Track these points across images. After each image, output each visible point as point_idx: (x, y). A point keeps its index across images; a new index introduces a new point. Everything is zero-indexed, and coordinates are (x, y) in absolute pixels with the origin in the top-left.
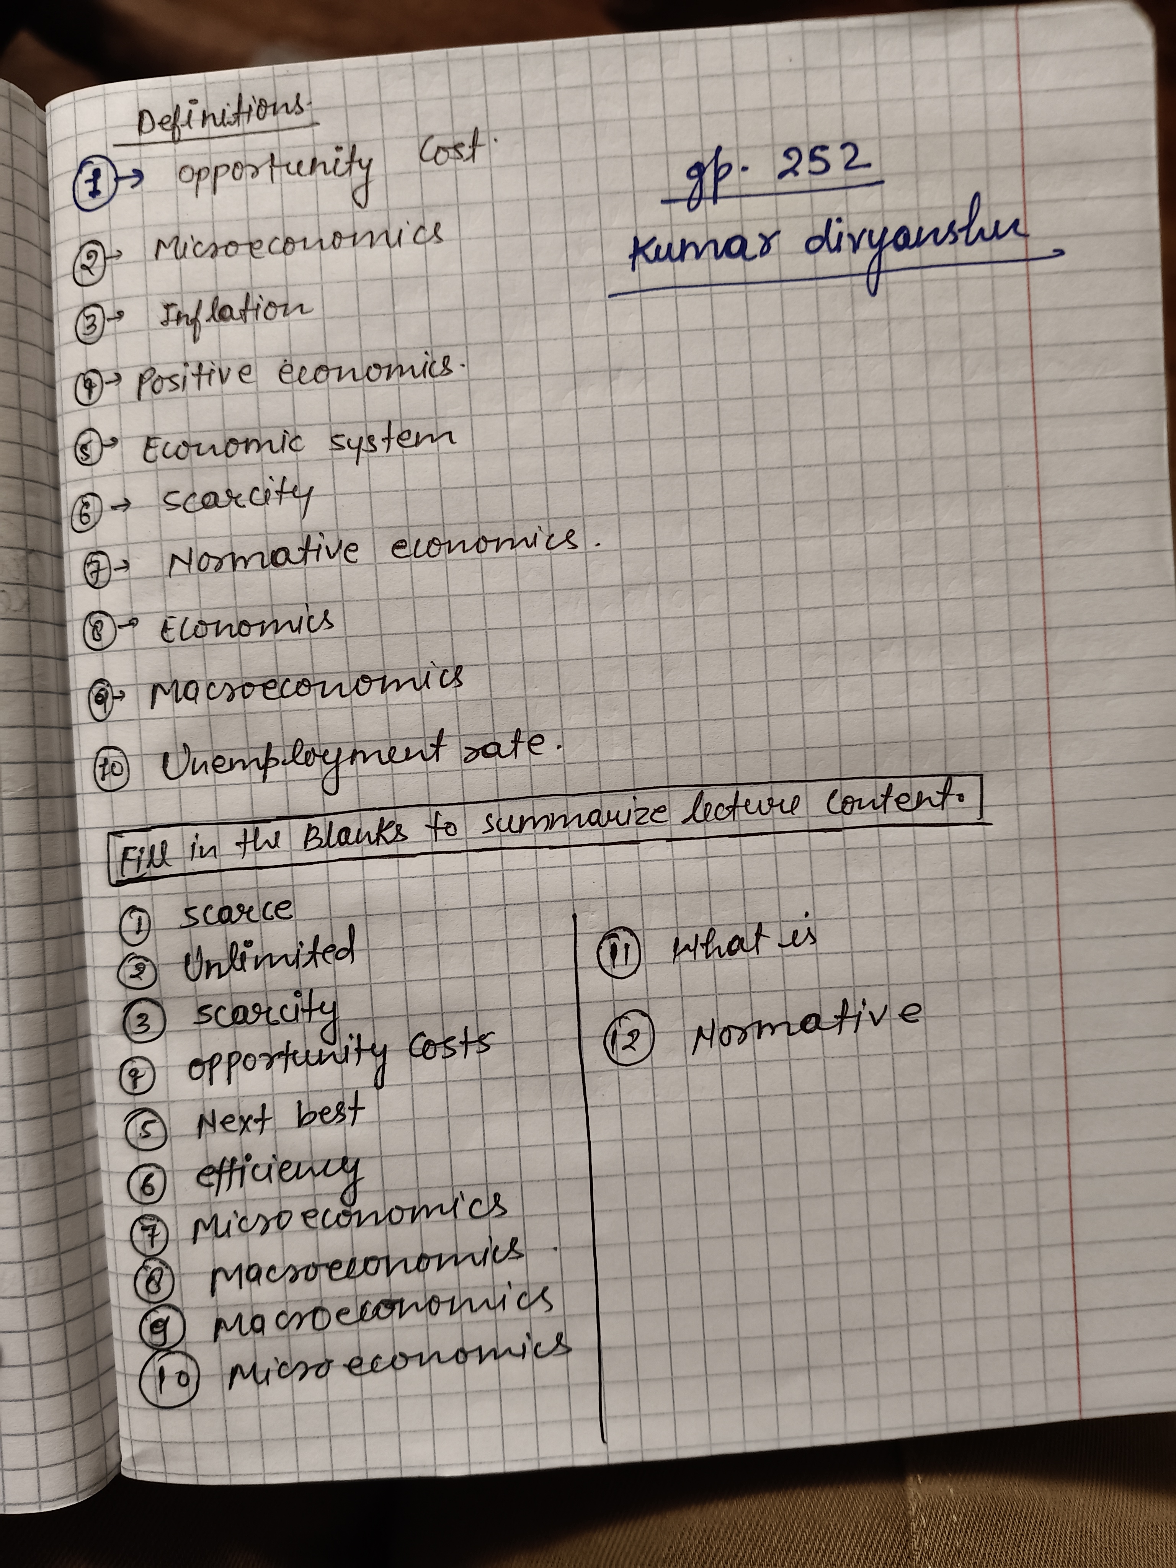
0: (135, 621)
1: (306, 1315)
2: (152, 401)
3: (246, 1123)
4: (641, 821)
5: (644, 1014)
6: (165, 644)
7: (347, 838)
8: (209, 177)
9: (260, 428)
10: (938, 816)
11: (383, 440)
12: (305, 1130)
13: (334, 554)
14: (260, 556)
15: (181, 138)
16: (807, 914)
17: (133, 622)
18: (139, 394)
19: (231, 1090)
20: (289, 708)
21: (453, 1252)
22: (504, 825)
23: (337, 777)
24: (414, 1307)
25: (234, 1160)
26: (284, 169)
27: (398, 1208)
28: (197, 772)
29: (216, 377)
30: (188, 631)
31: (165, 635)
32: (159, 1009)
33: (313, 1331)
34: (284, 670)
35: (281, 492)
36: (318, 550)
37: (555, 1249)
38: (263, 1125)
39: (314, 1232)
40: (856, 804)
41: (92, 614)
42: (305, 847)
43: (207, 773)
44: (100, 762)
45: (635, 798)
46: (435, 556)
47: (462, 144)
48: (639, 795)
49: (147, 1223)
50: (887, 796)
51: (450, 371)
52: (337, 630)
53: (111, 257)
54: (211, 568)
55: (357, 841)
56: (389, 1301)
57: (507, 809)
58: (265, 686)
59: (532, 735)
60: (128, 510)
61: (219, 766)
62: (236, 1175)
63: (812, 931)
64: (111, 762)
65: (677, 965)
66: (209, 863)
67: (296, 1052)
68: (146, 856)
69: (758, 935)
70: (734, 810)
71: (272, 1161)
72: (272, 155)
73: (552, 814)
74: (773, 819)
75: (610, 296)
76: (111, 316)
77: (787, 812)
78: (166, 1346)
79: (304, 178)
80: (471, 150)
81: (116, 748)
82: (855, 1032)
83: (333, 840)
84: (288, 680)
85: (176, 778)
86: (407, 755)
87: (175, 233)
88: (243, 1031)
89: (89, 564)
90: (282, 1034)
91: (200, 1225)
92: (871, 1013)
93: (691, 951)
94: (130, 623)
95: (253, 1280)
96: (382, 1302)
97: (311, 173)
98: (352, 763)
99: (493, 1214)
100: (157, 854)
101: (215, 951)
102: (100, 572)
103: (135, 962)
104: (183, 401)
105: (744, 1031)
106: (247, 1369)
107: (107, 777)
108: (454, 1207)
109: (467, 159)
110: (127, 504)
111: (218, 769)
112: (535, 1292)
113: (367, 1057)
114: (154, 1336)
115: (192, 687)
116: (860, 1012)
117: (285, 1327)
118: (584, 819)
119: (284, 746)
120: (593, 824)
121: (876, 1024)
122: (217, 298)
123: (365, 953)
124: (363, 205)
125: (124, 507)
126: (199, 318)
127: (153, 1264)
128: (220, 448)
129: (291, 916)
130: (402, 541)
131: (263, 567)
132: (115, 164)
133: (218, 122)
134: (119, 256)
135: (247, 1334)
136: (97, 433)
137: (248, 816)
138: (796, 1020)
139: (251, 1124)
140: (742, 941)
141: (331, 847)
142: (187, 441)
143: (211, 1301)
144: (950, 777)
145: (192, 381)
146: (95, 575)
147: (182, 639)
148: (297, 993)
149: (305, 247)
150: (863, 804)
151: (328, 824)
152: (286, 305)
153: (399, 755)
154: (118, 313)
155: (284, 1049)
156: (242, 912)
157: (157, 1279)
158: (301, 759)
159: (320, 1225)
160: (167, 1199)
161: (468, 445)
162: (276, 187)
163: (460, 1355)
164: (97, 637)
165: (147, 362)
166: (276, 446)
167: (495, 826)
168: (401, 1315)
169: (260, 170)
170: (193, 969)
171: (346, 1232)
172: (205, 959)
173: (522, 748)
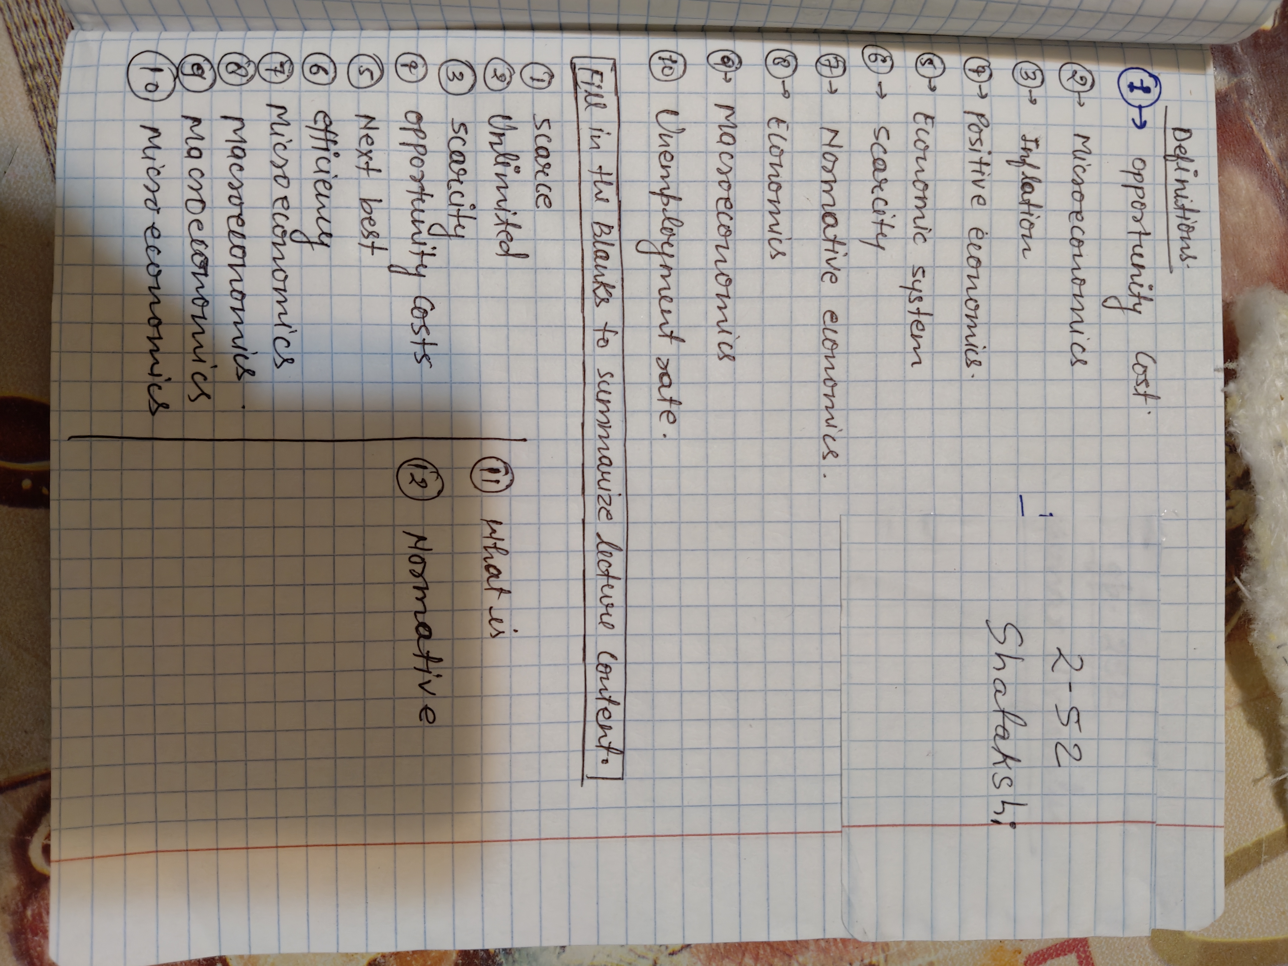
0: (787, 95)
1: (199, 194)
2: (963, 123)
3: (366, 154)
4: (600, 499)
5: (440, 492)
6: (767, 120)
7: (601, 257)
8: (1136, 182)
9: (935, 210)
10: (591, 743)
11: (918, 309)
12: (357, 203)
13: (829, 264)
14: (832, 203)
15: (1168, 162)
16: (516, 631)
17: (786, 94)
18: (969, 113)
19: (395, 145)
20: (709, 218)
21: (245, 321)
22: (604, 387)
23: (651, 253)
24: (200, 285)
25: (335, 142)
26: (1138, 243)
27: (286, 277)
28: (661, 138)
29: (978, 176)
30: (776, 140)
31: (774, 121)
32: (467, 90)
33: (185, 199)
34: (739, 217)
35: (882, 223)
36: (833, 251)
37: (244, 407)
38: (364, 169)
39: (270, 205)
40: (604, 676)
41: (796, 58)
42: (595, 223)
43: (660, 146)
44: (674, 57)
45: (620, 495)
46: (823, 344)
47: (1147, 385)
48: (622, 499)
49: (287, 67)
50: (610, 700)
51: (968, 366)
52: (769, 262)
53: (1079, 98)
54: (825, 163)
55: (597, 266)
56: (207, 264)
57: (616, 390)
58: (728, 199)
59: (676, 414)
60: (877, 96)
61: (665, 156)
62: (323, 144)
63: (501, 635)
64: (674, 66)
65: (480, 522)
66: (586, 143)
67: (423, 201)
68: (594, 90)
69: (501, 590)
70: (605, 575)
71: (333, 174)
72: (1149, 234)
73: (610, 427)
74: (596, 607)
75: (1021, 496)
76: (1033, 94)
77: (601, 619)
78: (180, 75)
79: (1129, 258)
80: (1142, 392)
81: (684, 71)
82: (415, 668)
83: (599, 246)
84: (731, 219)
85: (657, 121)
86: (665, 311)
87: (1093, 152)
88: (444, 158)
89: (836, 58)
90: (439, 192)
91: (282, 111)
92: (429, 681)
93: (491, 534)
94: (786, 91)
95: (233, 152)
96: (206, 258)
97: (1133, 264)
98: (661, 265)
99: (276, 356)
100: (595, 100)
101: (512, 142)
102: (828, 68)
103: (507, 74)
104: (960, 149)
105: (421, 575)
106: (156, 141)
107: (661, 61)
108: (284, 324)
109: (1136, 390)
110: (882, 96)
111: (662, 156)
112: (207, 388)
113: (416, 260)
114: (190, 66)
115: (730, 140)
116: (430, 673)
117: (190, 175)
118: (605, 453)
119: (678, 211)
120: (600, 459)
121: (421, 685)
122: (1040, 181)
123: (503, 266)
124: (1105, 304)
125: (879, 93)
126: (1026, 166)
127: (251, 69)
128: (921, 176)
129: (538, 207)
130: (837, 318)
131: (823, 205)
132: (1152, 106)
133: (1178, 192)
134: (1080, 104)
135: (187, 143)
136: (941, 75)
137: (623, 177)
138: (428, 619)
139: (364, 159)
140: (497, 576)
141: (594, 243)
142: (929, 149)
143: (217, 115)
144: (622, 753)
145: (976, 157)
146: (827, 63)
147: (770, 135)
148: (473, 207)
149: (1075, 255)
150: (604, 681)
151: (612, 242)
152: (1031, 237)
153: (666, 305)
154: (1035, 100)
155: (425, 192)
156: (544, 167)
157: (239, 71)
158: (667, 224)
159: (275, 211)
160: (306, 85)
161: (909, 376)
162: (1123, 235)
163: (156, 321)
164: (776, 61)
165: (994, 121)
166: (920, 222)
167: (604, 379)
168: (194, 274)
169: (1138, 223)
170: (499, 122)
171: (269, 232)
172: (507, 132)
173: (666, 406)
